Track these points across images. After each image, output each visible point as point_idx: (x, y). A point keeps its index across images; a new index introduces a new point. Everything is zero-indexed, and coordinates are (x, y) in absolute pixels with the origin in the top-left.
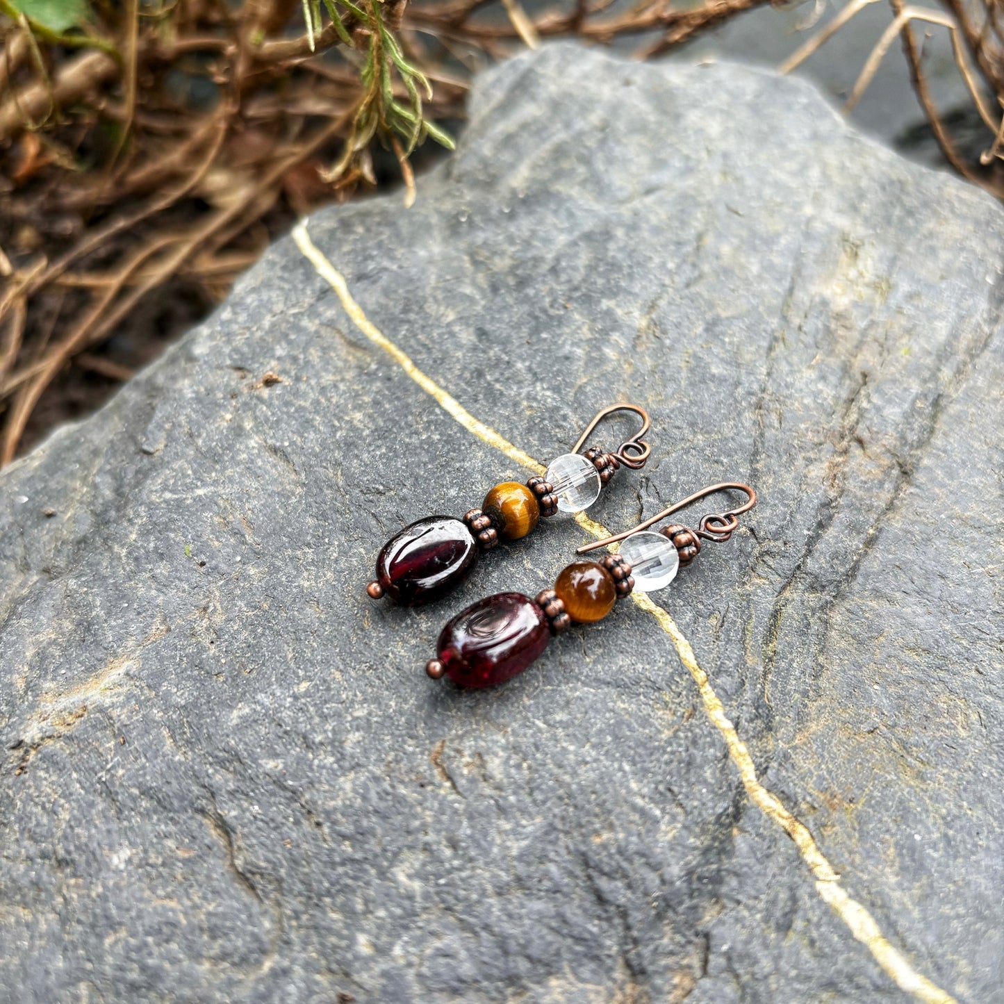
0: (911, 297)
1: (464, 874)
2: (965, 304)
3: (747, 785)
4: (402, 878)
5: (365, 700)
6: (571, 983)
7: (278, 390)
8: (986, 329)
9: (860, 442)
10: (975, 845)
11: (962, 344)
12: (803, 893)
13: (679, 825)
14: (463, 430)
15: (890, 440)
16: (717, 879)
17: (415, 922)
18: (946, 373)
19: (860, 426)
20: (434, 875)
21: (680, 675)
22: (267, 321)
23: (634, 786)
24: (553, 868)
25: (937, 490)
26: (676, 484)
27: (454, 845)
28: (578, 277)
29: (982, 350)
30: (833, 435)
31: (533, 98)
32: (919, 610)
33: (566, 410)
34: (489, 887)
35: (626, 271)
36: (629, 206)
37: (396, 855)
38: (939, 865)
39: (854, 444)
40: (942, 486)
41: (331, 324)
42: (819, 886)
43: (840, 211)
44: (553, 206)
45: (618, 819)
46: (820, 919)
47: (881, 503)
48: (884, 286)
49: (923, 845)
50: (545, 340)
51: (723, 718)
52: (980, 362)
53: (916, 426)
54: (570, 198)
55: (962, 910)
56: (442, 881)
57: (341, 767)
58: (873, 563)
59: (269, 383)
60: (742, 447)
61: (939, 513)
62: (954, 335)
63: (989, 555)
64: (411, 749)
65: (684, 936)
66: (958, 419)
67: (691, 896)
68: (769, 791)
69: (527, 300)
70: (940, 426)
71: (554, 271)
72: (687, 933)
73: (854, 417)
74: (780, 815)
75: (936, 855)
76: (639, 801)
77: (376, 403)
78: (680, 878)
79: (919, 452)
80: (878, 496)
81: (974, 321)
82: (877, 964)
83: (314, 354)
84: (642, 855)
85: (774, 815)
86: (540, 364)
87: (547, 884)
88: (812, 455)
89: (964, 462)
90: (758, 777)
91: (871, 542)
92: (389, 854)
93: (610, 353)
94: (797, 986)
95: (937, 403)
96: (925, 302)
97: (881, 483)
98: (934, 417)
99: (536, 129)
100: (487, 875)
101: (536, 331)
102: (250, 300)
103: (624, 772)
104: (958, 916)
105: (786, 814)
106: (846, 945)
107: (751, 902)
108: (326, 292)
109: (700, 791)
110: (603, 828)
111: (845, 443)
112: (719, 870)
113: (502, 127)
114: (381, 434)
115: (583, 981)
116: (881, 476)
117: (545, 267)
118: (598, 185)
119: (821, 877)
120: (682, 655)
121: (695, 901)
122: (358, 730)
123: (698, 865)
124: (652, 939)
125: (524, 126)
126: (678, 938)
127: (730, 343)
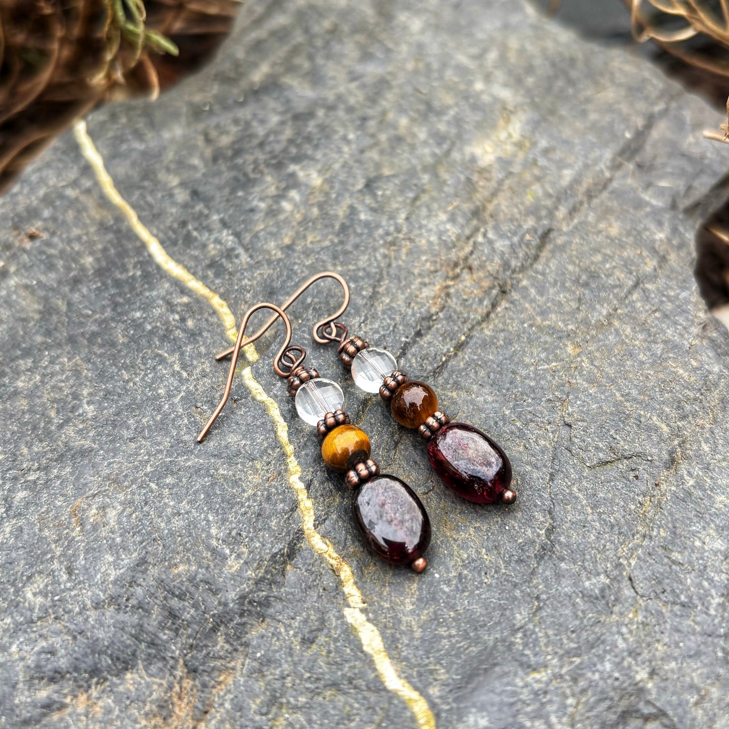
0: (546, 152)
1: (73, 593)
2: (593, 156)
3: (307, 532)
4: (29, 595)
5: (38, 469)
6: (141, 677)
7: (37, 243)
8: (607, 174)
9: (470, 268)
10: (481, 583)
11: (582, 189)
12: (331, 616)
13: (242, 562)
14: (158, 268)
15: (494, 266)
16: (265, 603)
17: (31, 627)
18: (562, 212)
19: (474, 256)
20: (52, 593)
21: (273, 449)
22: (41, 192)
23: (214, 531)
24: (139, 591)
25: (527, 305)
26: (310, 305)
27: (70, 571)
28: (278, 148)
29: (601, 191)
30: (448, 265)
31: (284, 12)
32: (490, 399)
33: (240, 251)
34: (89, 603)
35: (315, 142)
36: (334, 91)
37: (29, 578)
38: (448, 597)
39: (466, 271)
40: (532, 301)
41: (88, 191)
42: (347, 611)
43: (505, 85)
44: (275, 95)
45: (193, 555)
46: (340, 636)
47: (476, 315)
48: (527, 144)
49: (439, 582)
50: (240, 197)
51: (298, 481)
52: (596, 201)
53: (521, 255)
54: (290, 87)
55: (454, 632)
56: (56, 598)
57: (8, 516)
58: (459, 363)
59: (32, 237)
60: (368, 275)
61: (523, 323)
62: (576, 181)
63: (556, 355)
64: (59, 504)
65: (232, 645)
66: (562, 248)
67: (241, 615)
68: (323, 536)
69: (235, 167)
70: (545, 254)
71: (261, 145)
72: (235, 643)
73: (468, 249)
74: (330, 556)
75: (447, 589)
76: (214, 543)
77: (105, 250)
78: (233, 601)
79: (521, 276)
80: (476, 310)
81: (597, 168)
82: (375, 670)
83: (70, 215)
84: (207, 583)
85: (326, 556)
86: (230, 216)
87: (133, 602)
88: (427, 280)
89: (556, 282)
90: (316, 526)
91: (460, 347)
92: (25, 578)
93: (286, 206)
94: (308, 685)
95: (545, 236)
96: (558, 155)
97: (481, 301)
98: (540, 247)
99: (281, 35)
100: (90, 593)
101: (233, 191)
102: (34, 178)
103: (208, 521)
104: (450, 636)
105: (335, 555)
106: (355, 656)
107: (287, 622)
108: (87, 169)
109: (264, 535)
110: (181, 562)
111: (458, 270)
112: (267, 597)
113: (254, 35)
114: (100, 273)
115: (151, 675)
116: (481, 295)
117: (256, 142)
118: (315, 77)
119: (352, 605)
120: (279, 433)
121: (244, 619)
122: (25, 489)
123: (251, 592)
124: (206, 646)
125: (273, 33)
126: (227, 646)
127: (383, 196)
